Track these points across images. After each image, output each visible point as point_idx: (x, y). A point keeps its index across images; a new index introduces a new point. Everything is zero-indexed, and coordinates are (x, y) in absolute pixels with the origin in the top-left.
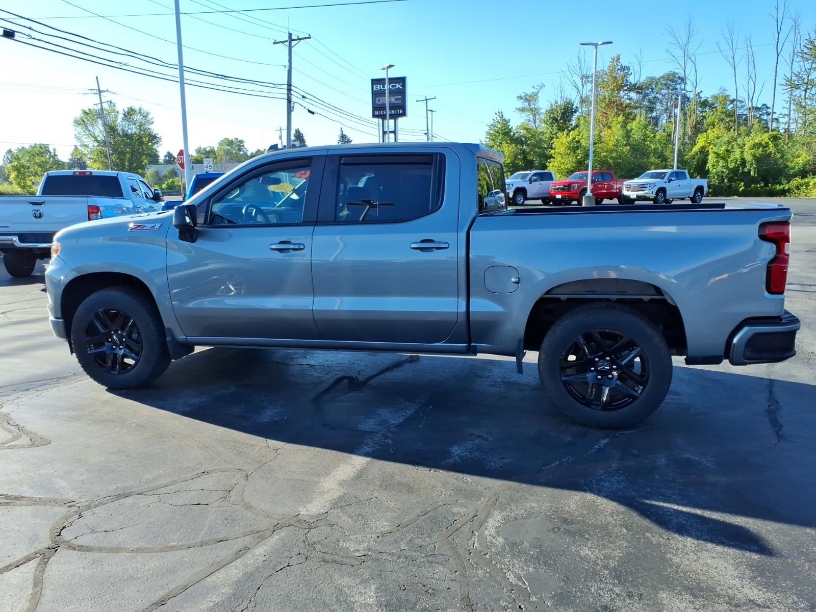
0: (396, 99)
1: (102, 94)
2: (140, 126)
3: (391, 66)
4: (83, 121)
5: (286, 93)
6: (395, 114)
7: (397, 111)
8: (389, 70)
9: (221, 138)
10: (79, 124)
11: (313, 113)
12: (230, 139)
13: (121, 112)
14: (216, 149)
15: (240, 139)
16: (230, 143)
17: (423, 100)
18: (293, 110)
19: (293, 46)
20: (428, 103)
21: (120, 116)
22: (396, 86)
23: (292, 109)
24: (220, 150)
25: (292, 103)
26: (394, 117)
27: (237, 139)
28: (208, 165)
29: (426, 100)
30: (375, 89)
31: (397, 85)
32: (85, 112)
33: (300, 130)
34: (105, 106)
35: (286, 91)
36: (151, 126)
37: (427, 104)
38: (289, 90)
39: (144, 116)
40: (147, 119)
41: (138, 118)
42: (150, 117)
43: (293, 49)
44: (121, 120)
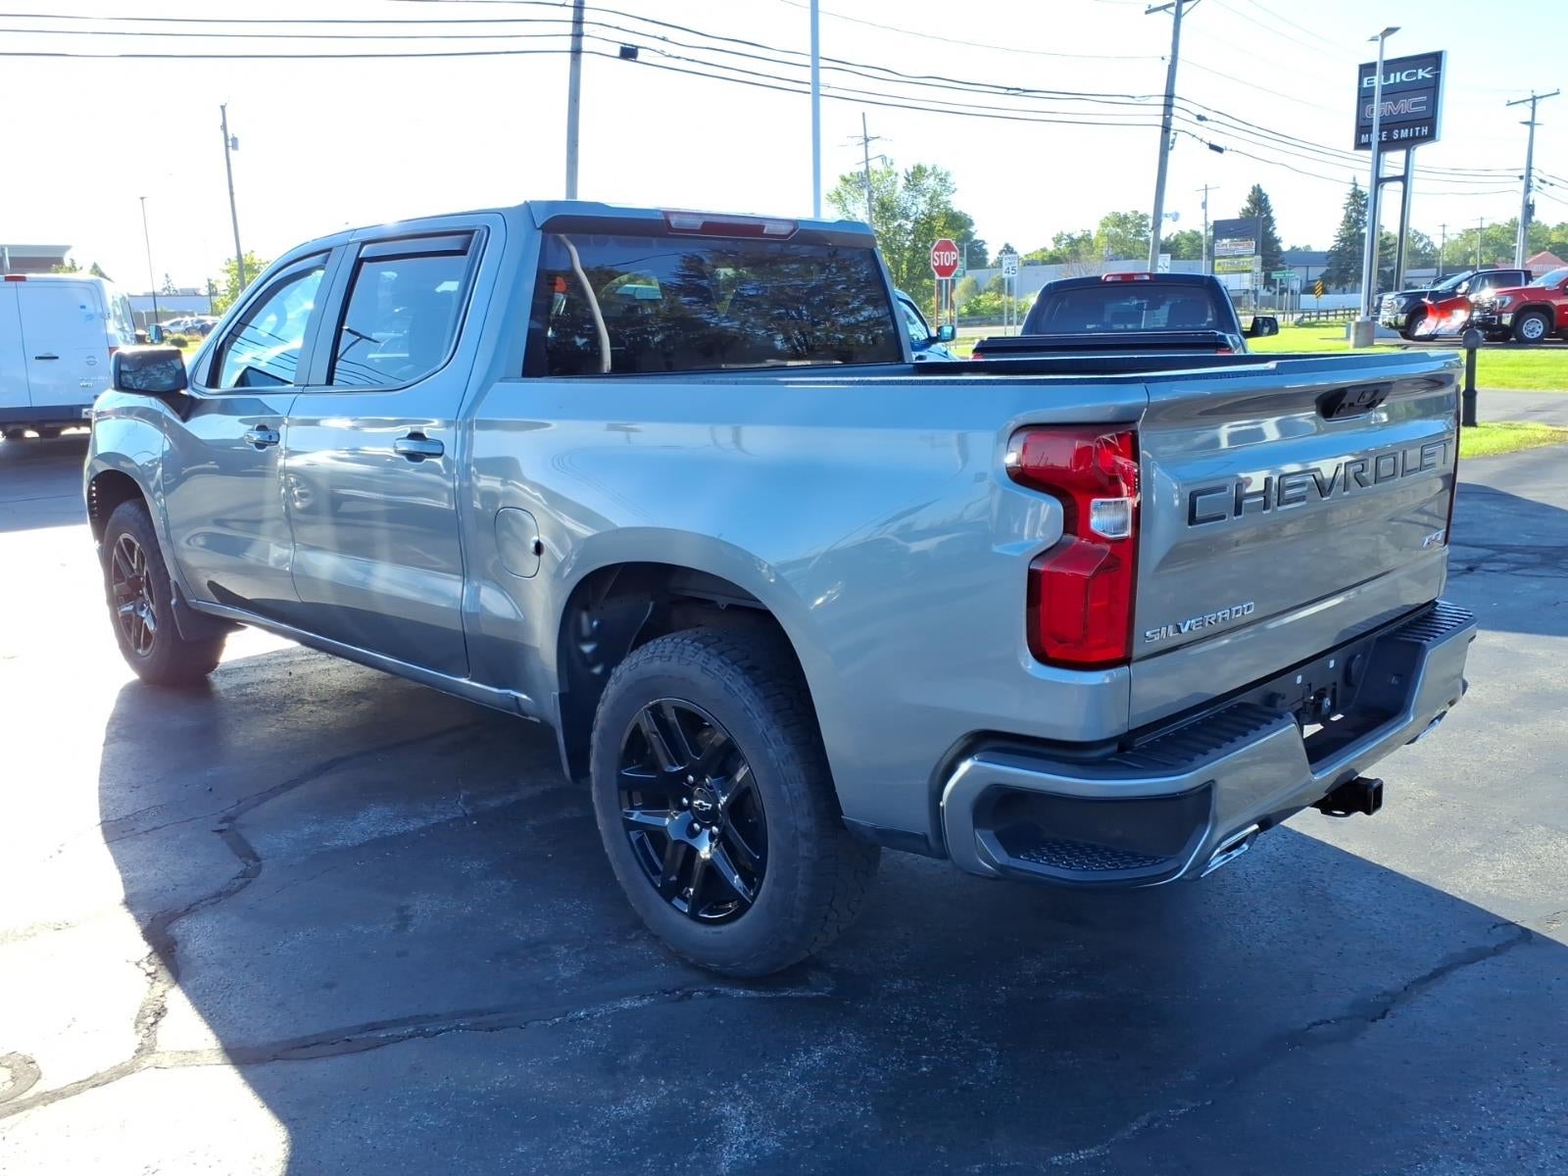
0: (1415, 105)
1: (870, 144)
2: (931, 199)
3: (1390, 31)
4: (839, 194)
5: (1162, 113)
6: (1408, 139)
7: (1414, 132)
8: (1388, 39)
9: (1106, 212)
10: (834, 201)
11: (1219, 150)
12: (1122, 214)
13: (902, 174)
14: (1094, 236)
15: (1141, 213)
16: (1122, 221)
17: (1524, 101)
18: (1172, 148)
19: (1183, 13)
20: (1537, 107)
21: (901, 182)
22: (1416, 74)
23: (1171, 145)
24: (1102, 236)
25: (1172, 132)
26: (1408, 144)
27: (1136, 212)
28: (1010, 267)
29: (1534, 99)
30: (1365, 85)
31: (1420, 70)
32: (844, 180)
33: (1262, 187)
34: (876, 165)
35: (1160, 110)
36: (951, 198)
37: (1533, 109)
38: (1168, 106)
39: (941, 179)
40: (948, 185)
41: (930, 183)
42: (950, 180)
43: (1183, 20)
44: (902, 190)
